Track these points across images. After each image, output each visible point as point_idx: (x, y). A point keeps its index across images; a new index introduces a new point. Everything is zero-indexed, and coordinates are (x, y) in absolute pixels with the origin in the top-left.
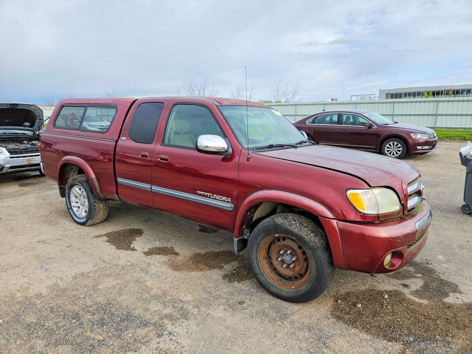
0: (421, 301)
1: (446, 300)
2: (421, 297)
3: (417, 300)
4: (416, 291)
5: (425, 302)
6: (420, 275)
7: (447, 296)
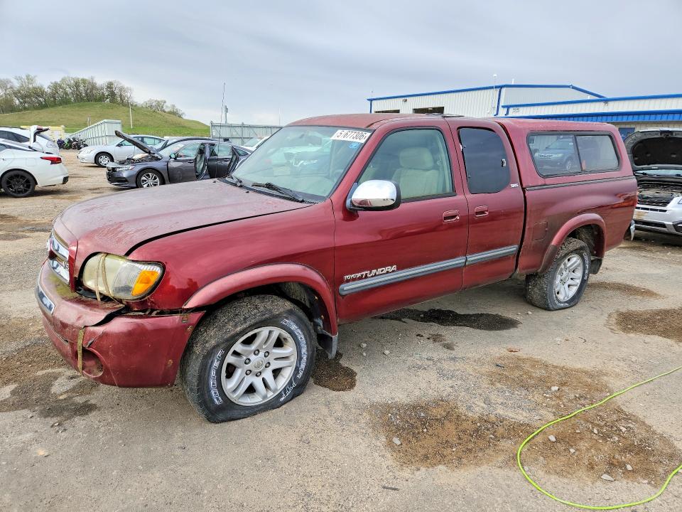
0: (44, 372)
1: (12, 387)
2: (48, 375)
3: (50, 370)
4: (56, 378)
5: (40, 373)
6: (61, 398)
7: (13, 393)
